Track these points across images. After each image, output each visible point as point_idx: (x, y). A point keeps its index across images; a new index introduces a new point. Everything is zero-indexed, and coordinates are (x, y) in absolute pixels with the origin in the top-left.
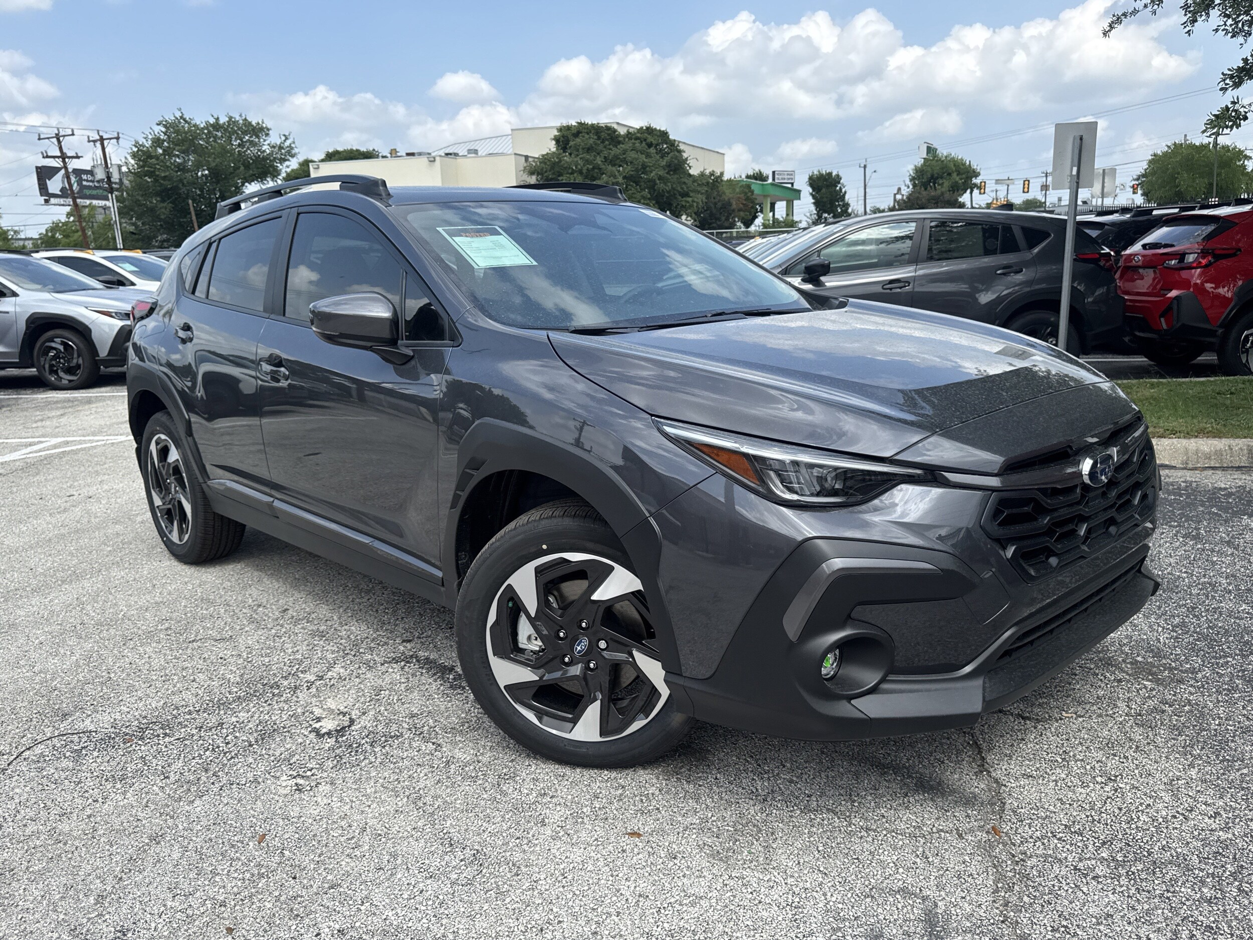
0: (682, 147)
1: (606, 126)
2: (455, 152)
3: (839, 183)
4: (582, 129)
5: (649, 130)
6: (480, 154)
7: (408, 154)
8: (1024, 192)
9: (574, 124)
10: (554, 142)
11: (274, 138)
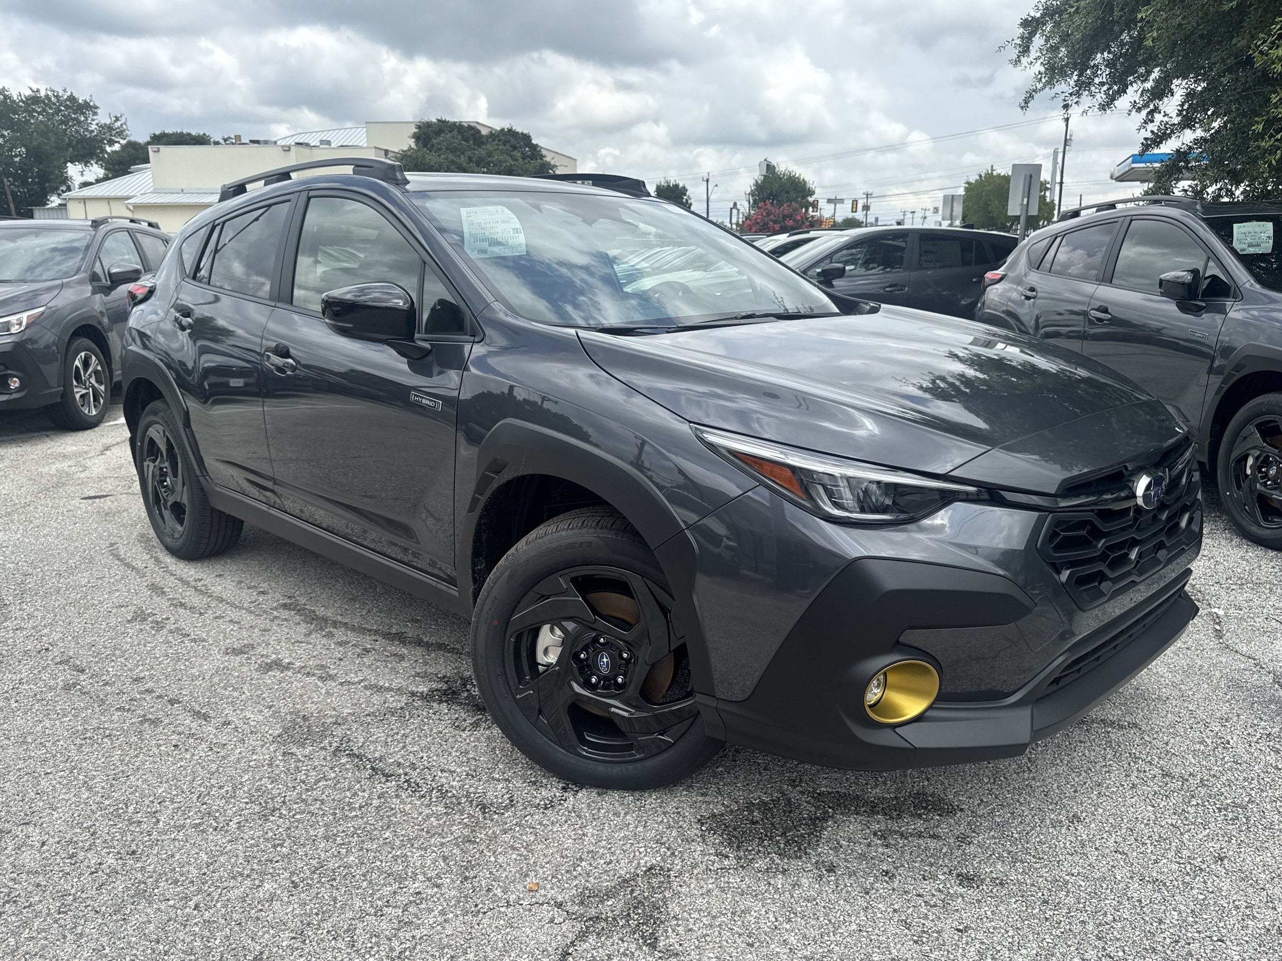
0: (544, 152)
1: (469, 126)
2: (306, 141)
3: (685, 194)
4: (443, 127)
5: (511, 132)
6: (333, 146)
7: (253, 142)
8: (852, 212)
9: (434, 120)
10: (413, 140)
11: (103, 118)
